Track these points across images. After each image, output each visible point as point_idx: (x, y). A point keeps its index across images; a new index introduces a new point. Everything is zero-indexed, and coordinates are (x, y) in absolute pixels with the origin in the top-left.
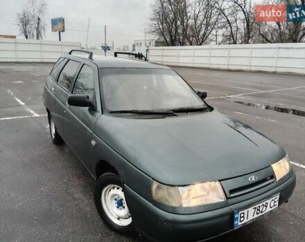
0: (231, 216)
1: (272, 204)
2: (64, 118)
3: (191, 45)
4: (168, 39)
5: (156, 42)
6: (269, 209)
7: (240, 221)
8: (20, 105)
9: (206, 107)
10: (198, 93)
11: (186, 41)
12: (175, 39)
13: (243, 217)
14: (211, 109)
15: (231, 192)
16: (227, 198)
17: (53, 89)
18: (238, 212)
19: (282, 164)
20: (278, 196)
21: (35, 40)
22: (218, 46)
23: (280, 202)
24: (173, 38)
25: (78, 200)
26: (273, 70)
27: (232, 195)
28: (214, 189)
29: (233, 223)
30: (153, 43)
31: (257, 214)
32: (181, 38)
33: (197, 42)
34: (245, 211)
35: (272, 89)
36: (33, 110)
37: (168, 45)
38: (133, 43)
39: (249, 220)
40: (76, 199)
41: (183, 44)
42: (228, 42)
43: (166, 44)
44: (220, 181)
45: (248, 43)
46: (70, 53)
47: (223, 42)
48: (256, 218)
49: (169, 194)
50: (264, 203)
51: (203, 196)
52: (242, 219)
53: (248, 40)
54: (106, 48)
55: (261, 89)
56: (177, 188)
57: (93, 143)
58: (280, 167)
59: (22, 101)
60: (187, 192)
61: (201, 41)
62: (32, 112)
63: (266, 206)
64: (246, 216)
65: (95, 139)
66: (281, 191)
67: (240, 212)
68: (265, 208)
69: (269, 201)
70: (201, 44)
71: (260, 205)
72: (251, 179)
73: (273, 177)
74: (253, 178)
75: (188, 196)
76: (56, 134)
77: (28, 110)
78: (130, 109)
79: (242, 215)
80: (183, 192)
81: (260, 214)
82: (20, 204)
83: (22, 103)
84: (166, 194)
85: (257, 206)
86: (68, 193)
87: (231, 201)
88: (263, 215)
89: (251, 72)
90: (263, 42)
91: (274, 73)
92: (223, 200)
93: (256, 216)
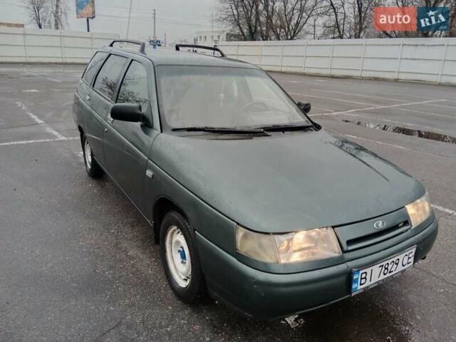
0: (349, 277)
1: (405, 260)
2: (104, 141)
3: (279, 39)
4: (245, 31)
5: (227, 34)
6: (400, 268)
7: (361, 284)
8: (37, 124)
9: (310, 124)
10: (299, 105)
11: (271, 33)
12: (255, 31)
13: (365, 278)
14: (318, 127)
15: (350, 242)
16: (344, 252)
17: (88, 98)
18: (359, 271)
19: (420, 205)
20: (414, 250)
21: (53, 31)
22: (317, 42)
23: (416, 258)
24: (253, 29)
25: (133, 258)
26: (395, 76)
27: (350, 248)
28: (325, 239)
29: (350, 286)
30: (223, 36)
31: (385, 274)
32: (264, 29)
33: (287, 35)
34: (368, 270)
35: (394, 103)
36: (57, 131)
37: (245, 40)
38: (195, 36)
39: (373, 282)
40: (131, 258)
41: (266, 38)
42: (332, 36)
43: (242, 37)
44: (333, 227)
45: (359, 37)
46: (111, 45)
47: (325, 35)
48: (383, 280)
49: (261, 246)
50: (394, 259)
51: (309, 248)
52: (363, 281)
53: (360, 33)
54: (156, 44)
55: (379, 102)
56: (272, 236)
57: (149, 173)
58: (418, 210)
59: (39, 118)
60: (286, 242)
61: (293, 34)
62: (55, 133)
63: (397, 264)
64: (368, 277)
65: (152, 169)
66: (418, 243)
67: (361, 272)
68: (395, 266)
69: (401, 257)
70: (292, 39)
71: (389, 261)
72: (377, 225)
73: (406, 223)
74: (380, 224)
75: (288, 248)
76: (94, 163)
77: (49, 130)
78: (202, 126)
79: (364, 276)
80: (282, 242)
81: (388, 275)
82: (50, 265)
83: (39, 121)
84: (256, 246)
85: (384, 263)
86: (119, 249)
87: (348, 256)
88: (392, 276)
89: (363, 79)
90: (380, 37)
91: (397, 80)
92: (337, 255)
93: (382, 277)
